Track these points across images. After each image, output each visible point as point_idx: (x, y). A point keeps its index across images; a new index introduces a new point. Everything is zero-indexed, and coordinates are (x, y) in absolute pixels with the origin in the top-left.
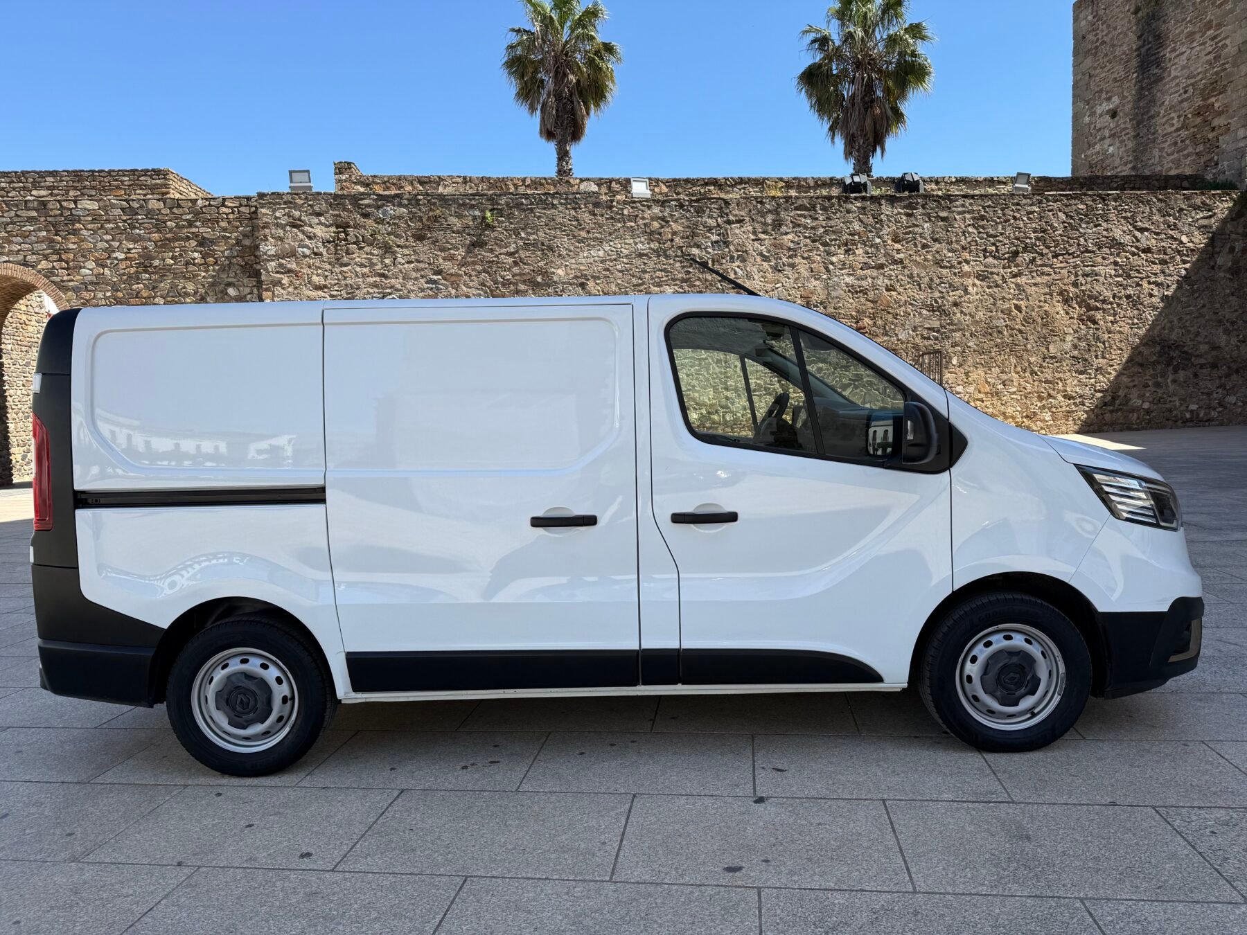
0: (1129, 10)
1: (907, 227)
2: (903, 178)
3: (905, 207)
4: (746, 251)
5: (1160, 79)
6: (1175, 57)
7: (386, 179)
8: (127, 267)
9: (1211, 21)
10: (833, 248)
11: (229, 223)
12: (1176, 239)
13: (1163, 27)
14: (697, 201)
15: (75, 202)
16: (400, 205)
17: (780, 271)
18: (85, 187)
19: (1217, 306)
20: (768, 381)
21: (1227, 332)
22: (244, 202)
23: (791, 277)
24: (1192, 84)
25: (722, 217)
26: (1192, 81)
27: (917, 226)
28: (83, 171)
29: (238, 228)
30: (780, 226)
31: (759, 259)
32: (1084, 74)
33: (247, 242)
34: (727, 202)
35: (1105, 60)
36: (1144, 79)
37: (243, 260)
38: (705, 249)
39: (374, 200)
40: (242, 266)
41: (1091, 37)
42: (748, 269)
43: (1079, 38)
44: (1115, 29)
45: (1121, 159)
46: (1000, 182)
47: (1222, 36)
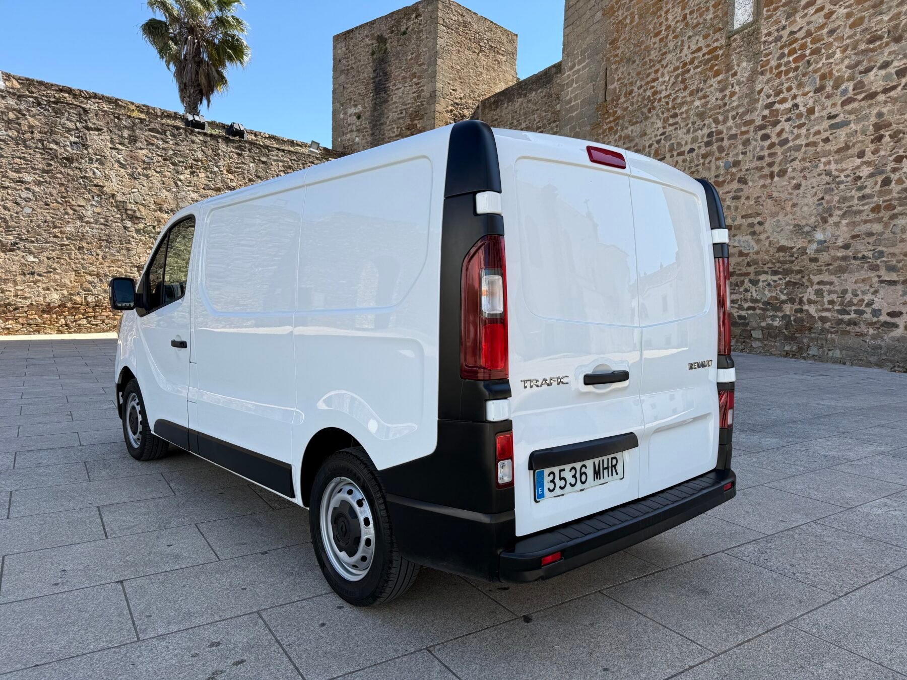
0: (368, 52)
1: (238, 163)
2: (232, 126)
3: (236, 148)
4: (104, 156)
5: (386, 101)
6: (395, 90)
9: (415, 73)
10: (181, 168)
13: (388, 69)
14: (54, 103)
17: (135, 179)
20: (129, 270)
23: (145, 185)
24: (405, 109)
25: (80, 122)
26: (405, 107)
27: (245, 164)
30: (136, 141)
31: (116, 165)
32: (339, 85)
34: (85, 111)
35: (354, 80)
36: (377, 98)
38: (64, 147)
41: (344, 62)
42: (106, 172)
43: (337, 61)
44: (360, 61)
45: (363, 146)
46: (298, 145)
47: (422, 84)
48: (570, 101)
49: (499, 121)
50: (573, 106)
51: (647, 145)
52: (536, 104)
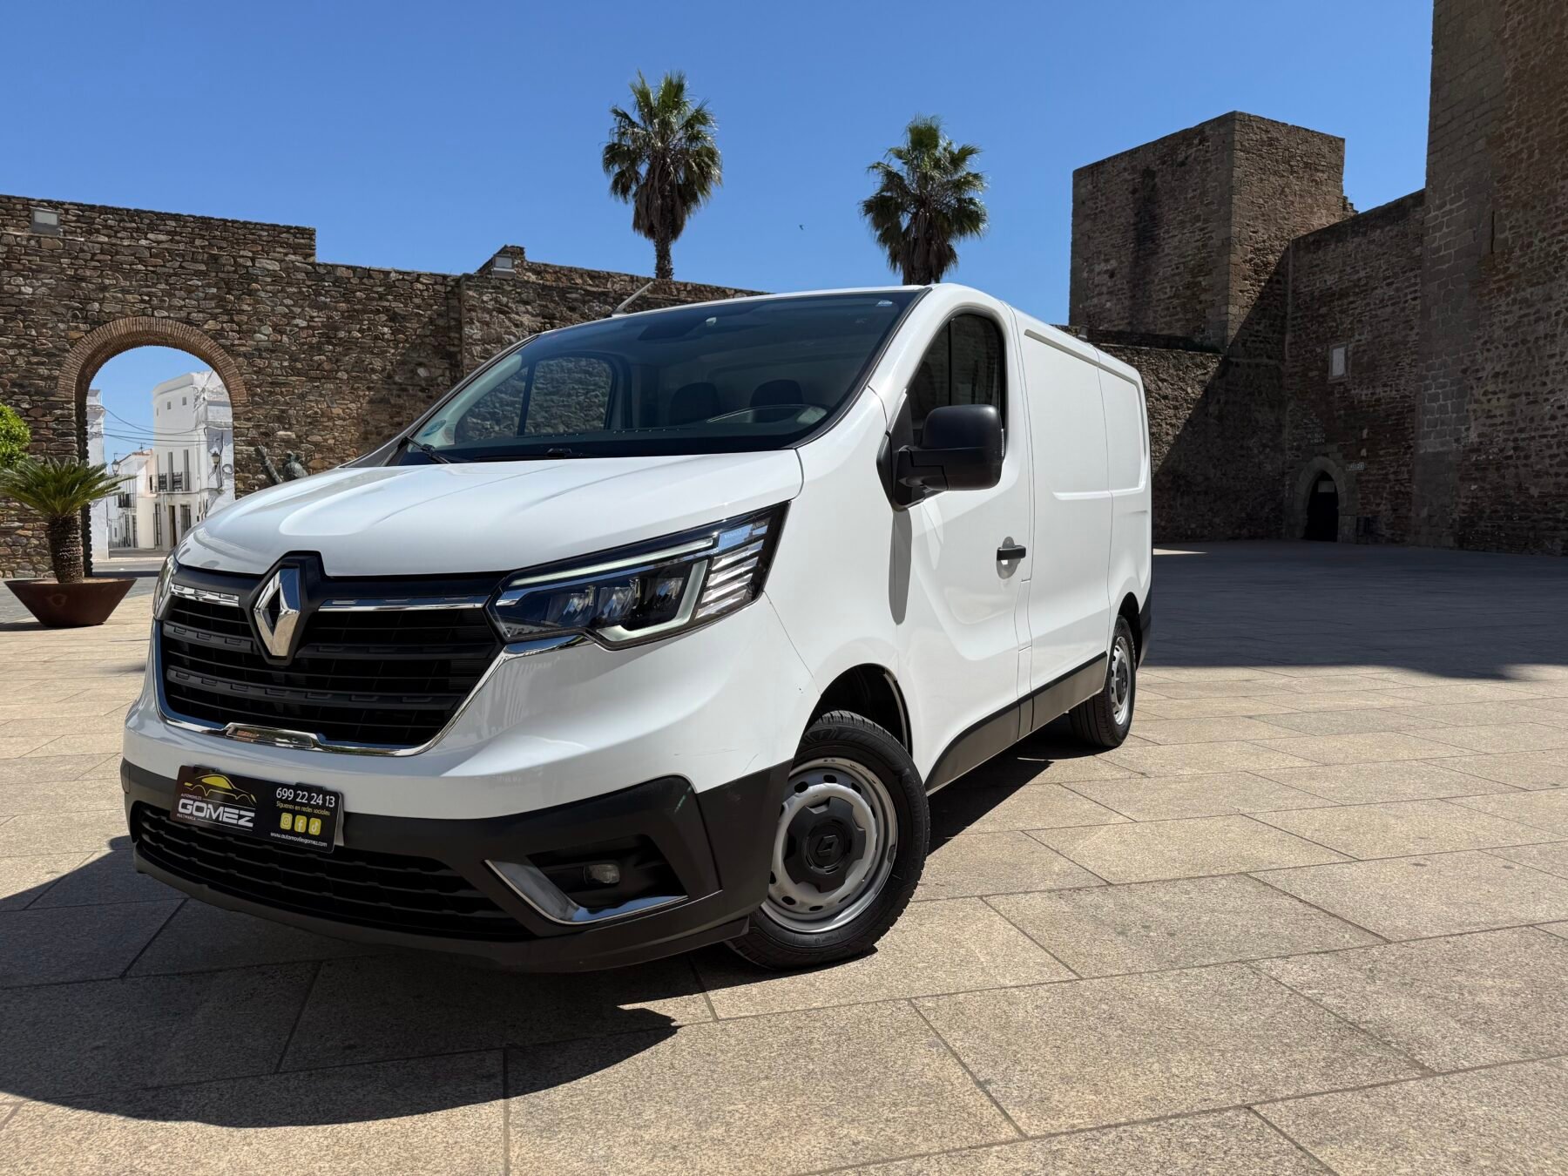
5: (1155, 253)
6: (1168, 238)
7: (557, 269)
8: (309, 336)
9: (1199, 215)
11: (423, 300)
12: (1184, 390)
13: (1158, 211)
15: (253, 260)
16: (605, 303)
18: (214, 237)
19: (1209, 445)
21: (1215, 467)
22: (440, 280)
24: (1183, 263)
26: (1184, 260)
28: (213, 219)
29: (432, 306)
32: (1082, 235)
33: (441, 322)
35: (1105, 226)
36: (1139, 250)
37: (436, 340)
39: (581, 295)
40: (434, 346)
41: (1090, 204)
43: (1078, 202)
44: (1114, 202)
45: (1118, 314)
47: (1209, 229)
48: (1438, 249)
49: (1321, 267)
50: (1443, 256)
51: (1553, 312)
52: (1382, 245)
